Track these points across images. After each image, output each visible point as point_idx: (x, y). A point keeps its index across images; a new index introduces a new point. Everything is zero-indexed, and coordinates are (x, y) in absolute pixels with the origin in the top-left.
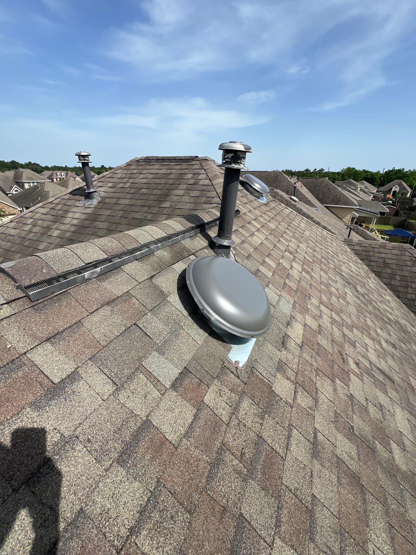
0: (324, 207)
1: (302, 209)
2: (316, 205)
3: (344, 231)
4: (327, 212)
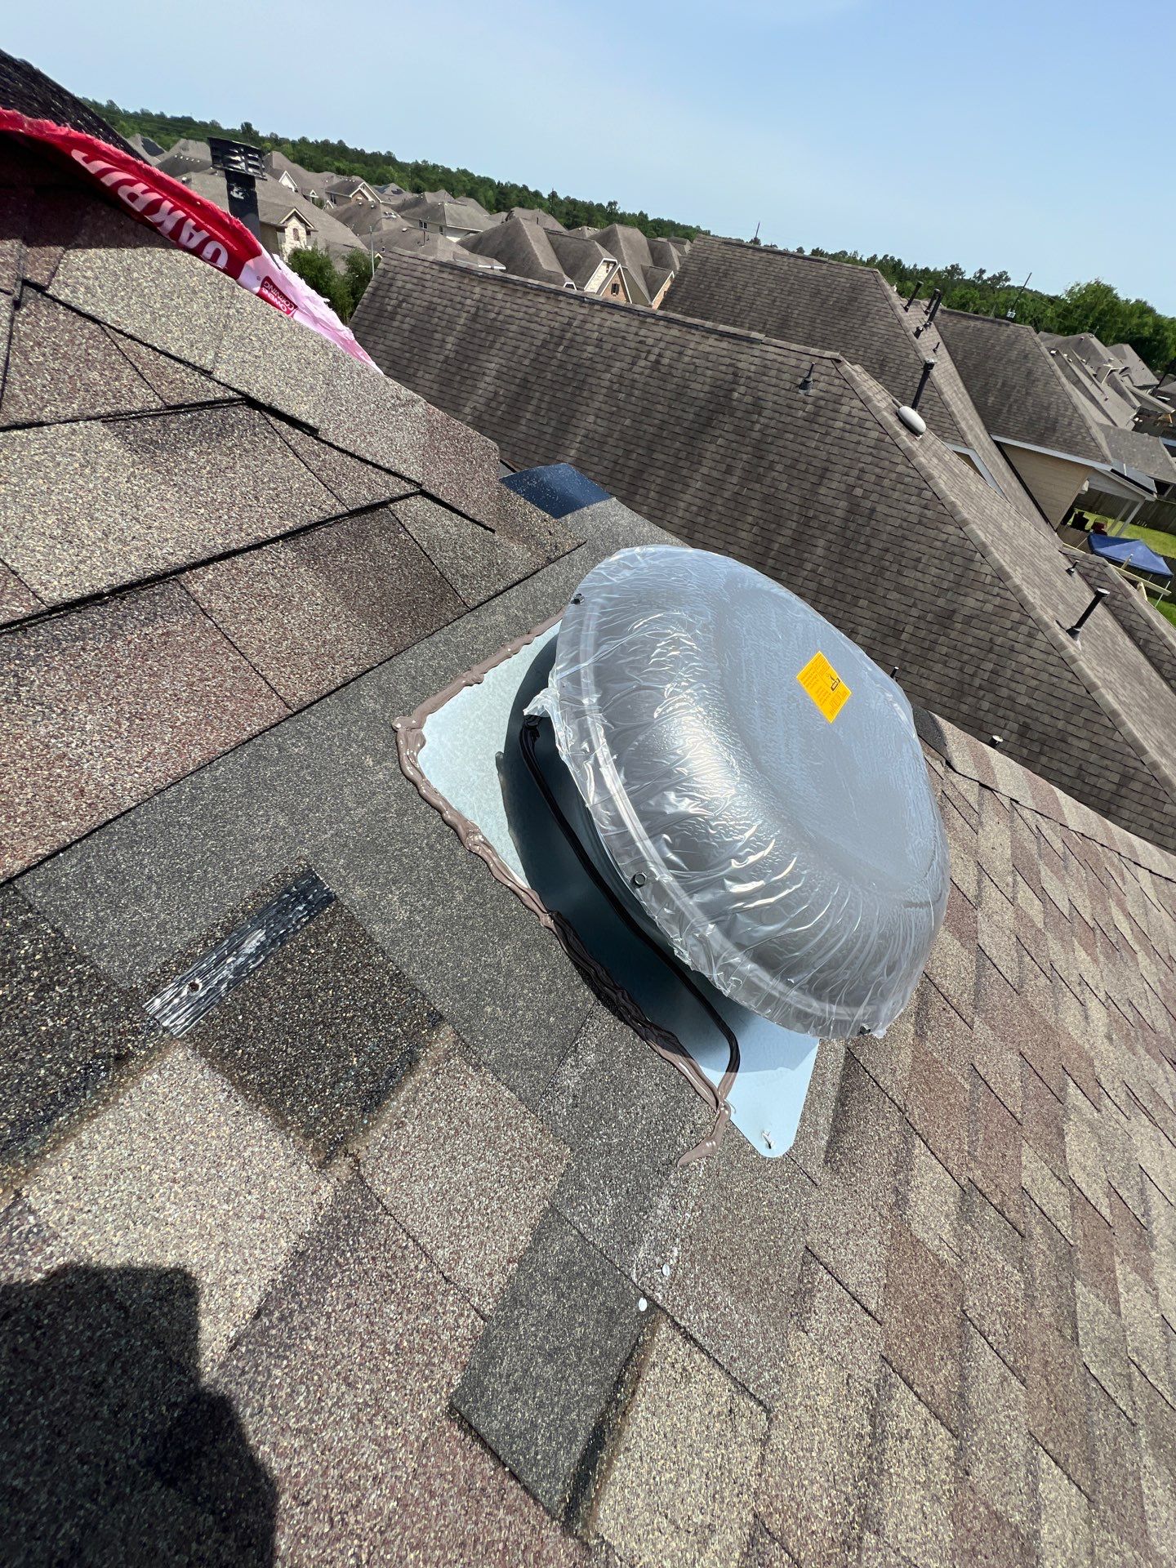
0: (994, 448)
1: (931, 477)
2: (970, 438)
3: (1059, 584)
4: (999, 470)
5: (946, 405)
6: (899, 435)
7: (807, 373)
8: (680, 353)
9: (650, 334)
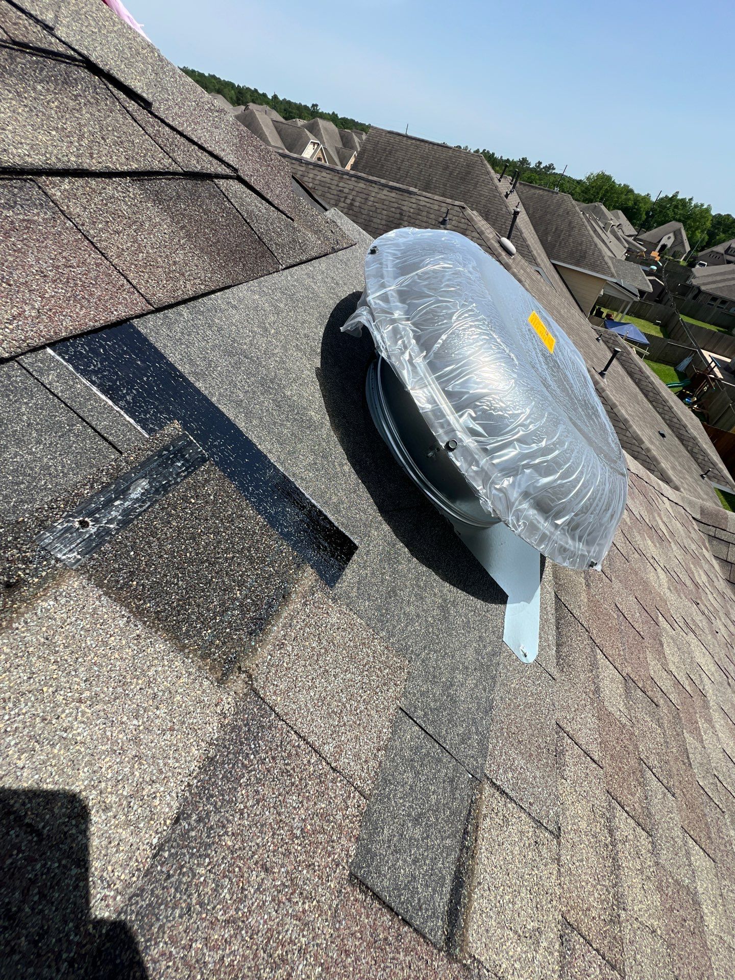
0: (552, 267)
2: (539, 260)
3: (593, 346)
4: (555, 281)
5: (524, 240)
6: (501, 255)
7: (445, 215)
8: (366, 199)
9: (346, 185)
